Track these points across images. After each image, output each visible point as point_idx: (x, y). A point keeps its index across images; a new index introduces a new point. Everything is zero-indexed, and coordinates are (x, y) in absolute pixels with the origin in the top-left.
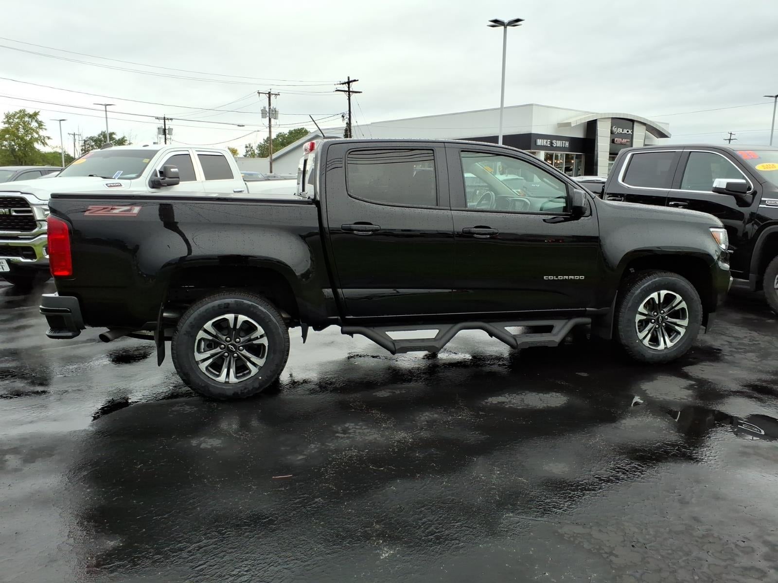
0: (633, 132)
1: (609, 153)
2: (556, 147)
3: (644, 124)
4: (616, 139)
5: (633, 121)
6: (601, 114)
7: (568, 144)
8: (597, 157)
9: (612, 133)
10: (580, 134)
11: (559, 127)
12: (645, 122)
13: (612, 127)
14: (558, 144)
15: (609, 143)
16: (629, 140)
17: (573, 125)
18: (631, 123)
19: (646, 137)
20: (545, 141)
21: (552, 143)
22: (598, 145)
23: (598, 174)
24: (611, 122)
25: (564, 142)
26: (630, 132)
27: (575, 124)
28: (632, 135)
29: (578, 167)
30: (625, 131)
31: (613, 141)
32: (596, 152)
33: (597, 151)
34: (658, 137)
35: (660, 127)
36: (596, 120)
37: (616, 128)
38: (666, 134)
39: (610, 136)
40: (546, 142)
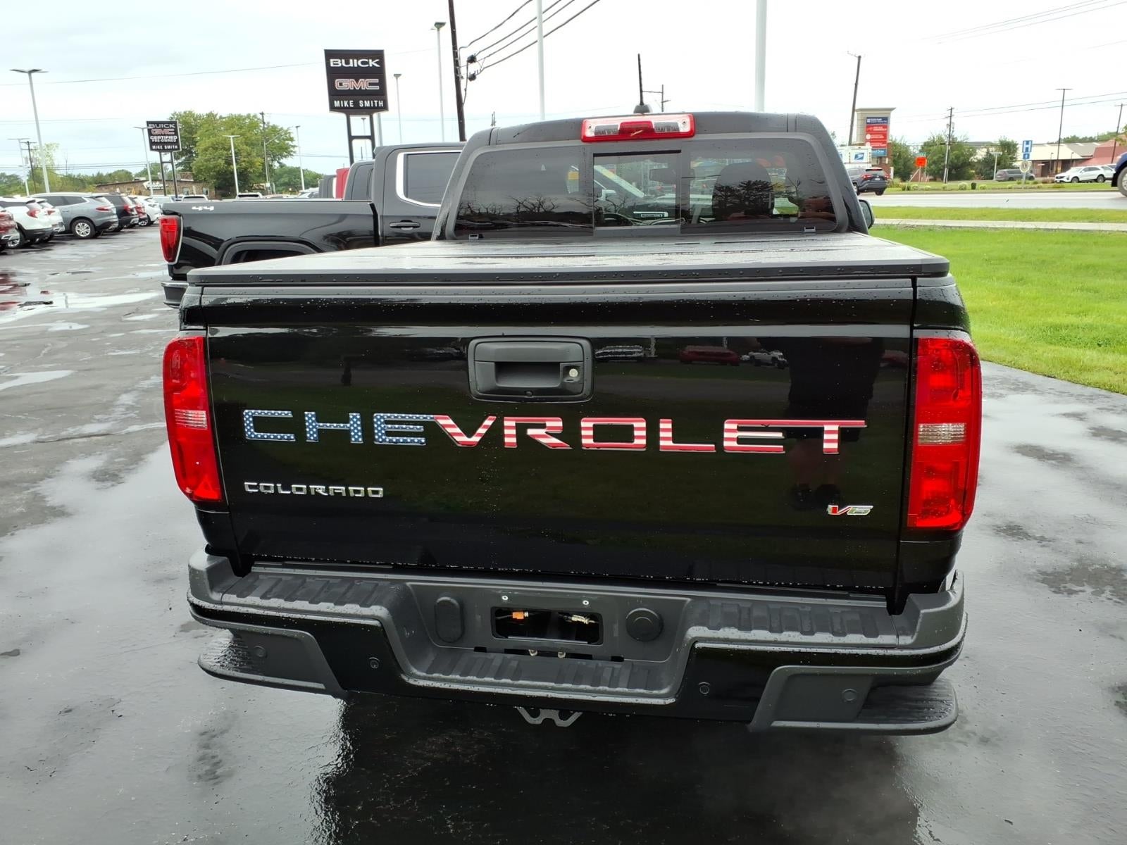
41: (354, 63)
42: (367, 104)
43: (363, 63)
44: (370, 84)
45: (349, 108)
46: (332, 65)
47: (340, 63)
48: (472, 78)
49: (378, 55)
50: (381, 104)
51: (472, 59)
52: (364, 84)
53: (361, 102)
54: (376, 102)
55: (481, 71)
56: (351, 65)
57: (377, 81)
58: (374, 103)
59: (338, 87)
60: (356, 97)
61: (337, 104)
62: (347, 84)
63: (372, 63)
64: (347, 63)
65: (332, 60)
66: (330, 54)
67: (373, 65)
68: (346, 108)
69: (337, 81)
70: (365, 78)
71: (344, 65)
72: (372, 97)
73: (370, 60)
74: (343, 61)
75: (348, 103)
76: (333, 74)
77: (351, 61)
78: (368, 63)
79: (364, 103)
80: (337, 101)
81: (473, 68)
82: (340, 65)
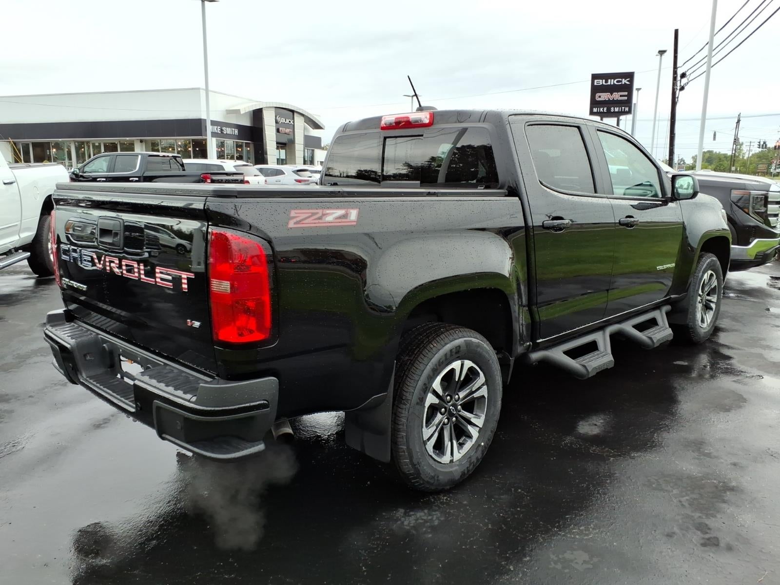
0: (294, 122)
1: (275, 142)
2: (226, 134)
3: (302, 115)
4: (280, 129)
5: (293, 111)
6: (266, 103)
7: (237, 132)
8: (266, 146)
9: (277, 122)
10: (247, 122)
11: (227, 114)
12: (304, 113)
13: (276, 117)
14: (228, 131)
15: (275, 132)
16: (291, 130)
17: (242, 112)
18: (291, 113)
19: (305, 129)
20: (215, 127)
21: (222, 130)
22: (265, 134)
23: (269, 162)
24: (275, 112)
25: (233, 129)
26: (292, 122)
27: (244, 112)
28: (294, 125)
29: (247, 155)
30: (288, 121)
31: (278, 131)
32: (264, 141)
33: (266, 139)
34: (313, 127)
35: (316, 119)
36: (262, 109)
37: (280, 118)
38: (321, 126)
39: (275, 125)
40: (217, 129)
41: (611, 82)
42: (617, 109)
43: (617, 82)
44: (621, 96)
45: (604, 112)
46: (595, 84)
47: (601, 82)
48: (682, 88)
49: (630, 76)
50: (627, 109)
51: (683, 75)
52: (616, 96)
53: (612, 108)
54: (623, 108)
55: (688, 83)
56: (609, 83)
57: (626, 93)
58: (622, 109)
59: (598, 99)
60: (608, 105)
61: (595, 110)
62: (604, 96)
63: (624, 81)
64: (606, 82)
65: (596, 81)
66: (595, 77)
67: (625, 83)
68: (602, 113)
69: (598, 95)
70: (618, 92)
71: (604, 83)
72: (620, 105)
73: (623, 80)
74: (604, 81)
75: (603, 110)
76: (595, 90)
77: (609, 80)
78: (621, 81)
79: (614, 109)
80: (595, 108)
81: (684, 81)
82: (601, 84)
